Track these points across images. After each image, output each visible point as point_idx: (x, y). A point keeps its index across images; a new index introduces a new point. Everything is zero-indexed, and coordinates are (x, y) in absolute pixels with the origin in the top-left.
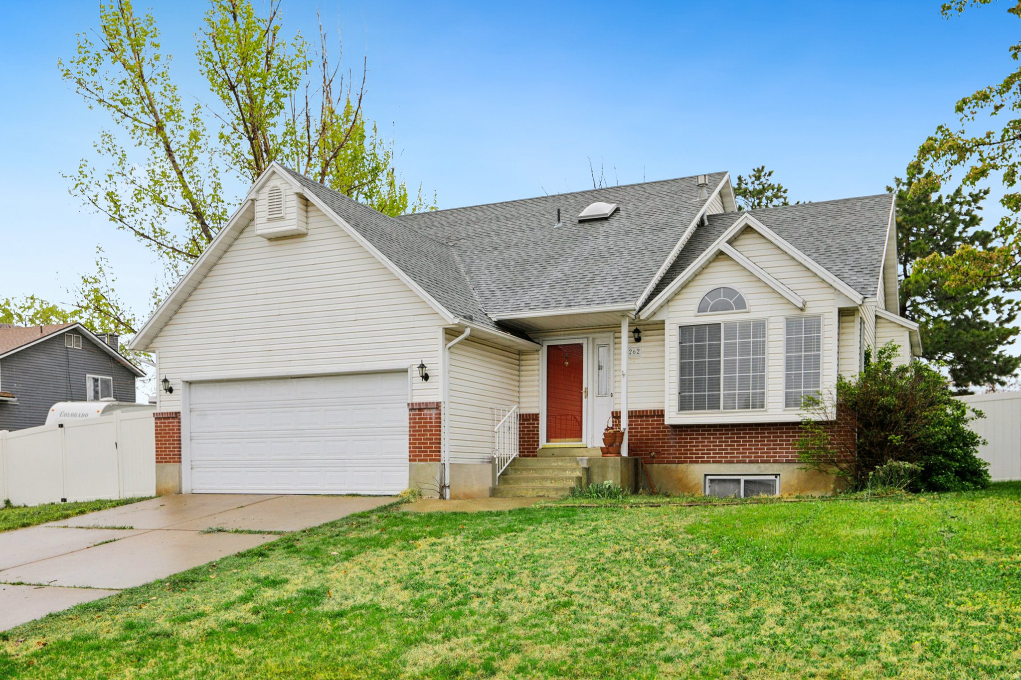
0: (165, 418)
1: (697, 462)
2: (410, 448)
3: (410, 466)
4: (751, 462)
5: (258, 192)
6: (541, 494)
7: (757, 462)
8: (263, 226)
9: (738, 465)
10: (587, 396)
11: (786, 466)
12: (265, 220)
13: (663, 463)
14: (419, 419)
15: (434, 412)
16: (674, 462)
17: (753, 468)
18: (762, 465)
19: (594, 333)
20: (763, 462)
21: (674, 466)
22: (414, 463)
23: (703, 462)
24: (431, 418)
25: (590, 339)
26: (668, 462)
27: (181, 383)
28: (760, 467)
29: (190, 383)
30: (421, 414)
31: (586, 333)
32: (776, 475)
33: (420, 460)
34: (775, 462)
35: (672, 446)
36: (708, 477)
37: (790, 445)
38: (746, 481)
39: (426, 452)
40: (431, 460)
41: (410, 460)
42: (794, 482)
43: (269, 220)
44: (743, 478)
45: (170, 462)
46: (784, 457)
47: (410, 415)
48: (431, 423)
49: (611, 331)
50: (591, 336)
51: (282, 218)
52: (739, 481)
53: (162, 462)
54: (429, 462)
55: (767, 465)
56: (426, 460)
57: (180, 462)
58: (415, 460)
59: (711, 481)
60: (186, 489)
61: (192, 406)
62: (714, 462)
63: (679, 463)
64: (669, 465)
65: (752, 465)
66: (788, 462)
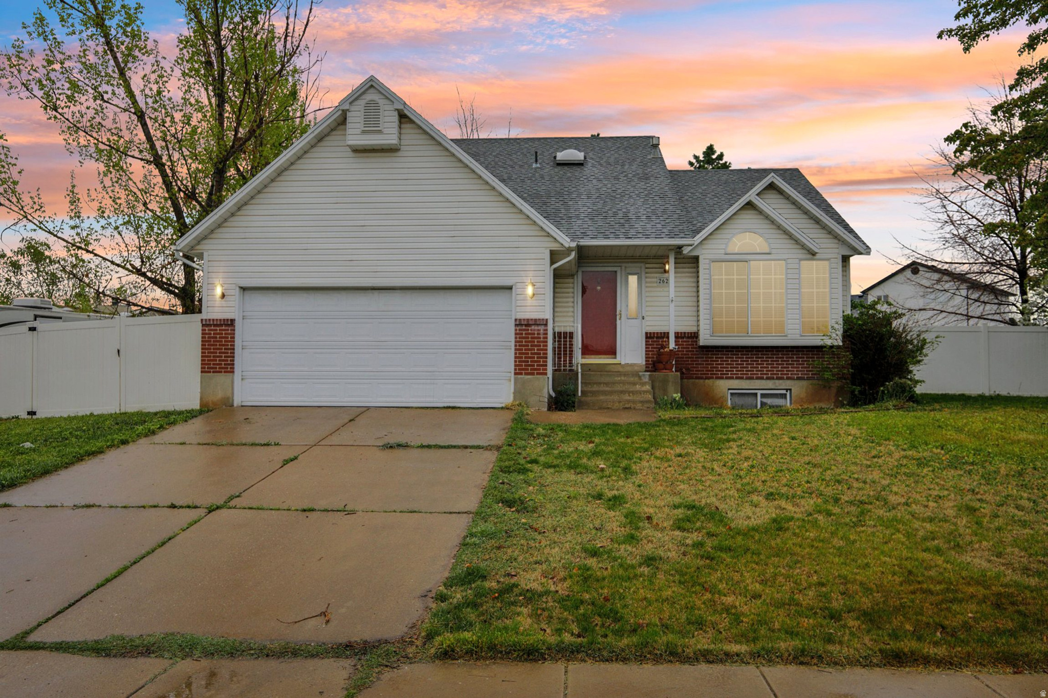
0: (215, 325)
1: (722, 378)
2: (515, 361)
3: (516, 380)
4: (768, 378)
5: (351, 103)
6: (627, 406)
7: (773, 378)
8: (355, 135)
9: (756, 381)
10: (620, 319)
11: (796, 382)
12: (358, 131)
13: (692, 378)
14: (526, 334)
15: (542, 328)
16: (702, 378)
17: (770, 384)
18: (777, 381)
19: (628, 262)
20: (778, 378)
21: (702, 381)
22: (519, 376)
23: (727, 378)
24: (538, 334)
25: (623, 268)
26: (697, 378)
27: (238, 289)
28: (775, 383)
29: (244, 289)
30: (528, 330)
31: (620, 262)
32: (787, 390)
33: (527, 374)
34: (788, 378)
35: (700, 364)
36: (730, 391)
37: (800, 364)
38: (761, 394)
39: (534, 365)
40: (538, 374)
41: (516, 374)
42: (803, 395)
43: (364, 132)
44: (759, 392)
45: (221, 372)
46: (795, 374)
47: (516, 330)
48: (540, 338)
49: (642, 262)
50: (624, 265)
51: (380, 132)
52: (756, 394)
53: (210, 372)
54: (536, 376)
55: (781, 381)
56: (533, 374)
57: (233, 372)
58: (521, 374)
59: (732, 394)
60: (237, 402)
61: (245, 314)
62: (737, 378)
63: (707, 378)
64: (697, 381)
65: (768, 381)
66: (798, 378)
